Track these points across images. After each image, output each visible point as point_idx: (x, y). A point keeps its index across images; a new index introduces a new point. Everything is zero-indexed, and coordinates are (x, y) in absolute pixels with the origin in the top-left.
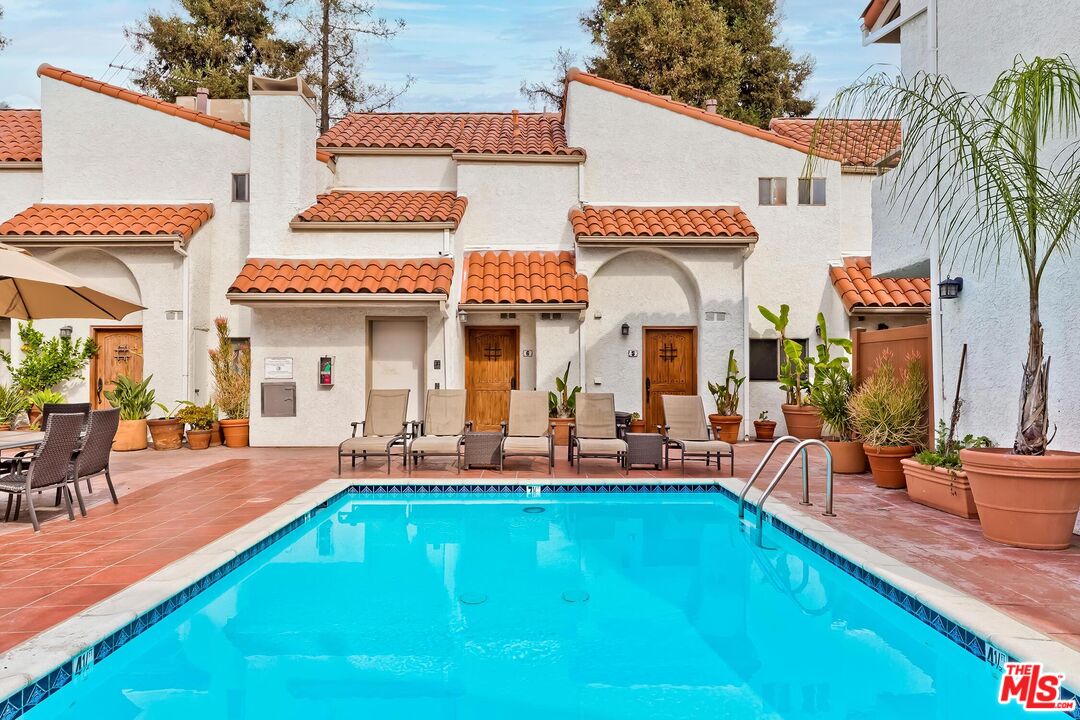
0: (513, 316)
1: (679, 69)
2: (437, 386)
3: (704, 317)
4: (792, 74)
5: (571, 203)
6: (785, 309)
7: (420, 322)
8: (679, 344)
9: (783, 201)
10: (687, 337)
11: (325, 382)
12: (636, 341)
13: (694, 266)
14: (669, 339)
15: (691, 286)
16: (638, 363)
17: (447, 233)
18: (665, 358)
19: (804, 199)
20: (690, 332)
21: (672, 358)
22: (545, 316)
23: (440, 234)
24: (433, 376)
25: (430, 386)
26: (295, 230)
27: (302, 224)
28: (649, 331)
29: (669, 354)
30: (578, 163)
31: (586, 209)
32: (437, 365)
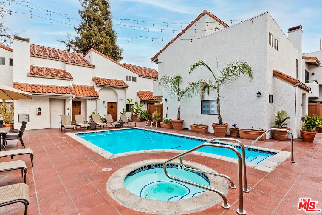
0: (80, 99)
1: (100, 47)
2: (68, 114)
3: (119, 100)
4: (120, 51)
5: (93, 76)
6: (132, 99)
7: (64, 101)
8: (114, 105)
9: (130, 80)
10: (115, 104)
11: (39, 113)
12: (106, 104)
13: (117, 91)
14: (112, 104)
15: (116, 94)
16: (106, 109)
17: (71, 81)
18: (111, 108)
19: (133, 80)
20: (116, 103)
21: (112, 108)
22: (89, 99)
23: (69, 81)
24: (67, 112)
25: (67, 114)
26: (28, 76)
27: (30, 75)
28: (109, 103)
29: (112, 107)
30: (94, 68)
31: (96, 78)
32: (68, 109)
